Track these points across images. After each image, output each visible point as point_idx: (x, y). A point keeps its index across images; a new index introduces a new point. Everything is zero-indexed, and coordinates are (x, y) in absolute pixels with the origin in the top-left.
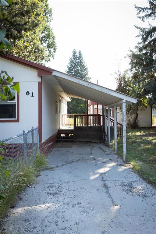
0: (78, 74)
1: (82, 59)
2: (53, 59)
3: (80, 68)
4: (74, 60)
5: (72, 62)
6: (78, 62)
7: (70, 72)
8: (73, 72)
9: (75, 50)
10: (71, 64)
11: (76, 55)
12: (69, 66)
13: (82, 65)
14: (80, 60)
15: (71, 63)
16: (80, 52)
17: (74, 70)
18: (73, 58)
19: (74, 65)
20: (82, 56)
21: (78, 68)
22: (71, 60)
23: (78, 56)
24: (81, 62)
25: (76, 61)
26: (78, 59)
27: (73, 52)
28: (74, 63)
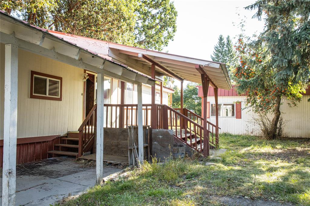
1: (231, 47)
2: (172, 40)
3: (228, 59)
4: (220, 48)
5: (218, 51)
6: (226, 50)
9: (222, 36)
11: (222, 42)
12: (214, 56)
13: (231, 54)
14: (228, 48)
15: (217, 53)
16: (228, 37)
17: (220, 61)
18: (218, 46)
19: (220, 55)
20: (231, 43)
21: (226, 58)
22: (216, 49)
23: (226, 42)
24: (229, 50)
25: (223, 50)
26: (225, 46)
27: (219, 38)
28: (220, 52)
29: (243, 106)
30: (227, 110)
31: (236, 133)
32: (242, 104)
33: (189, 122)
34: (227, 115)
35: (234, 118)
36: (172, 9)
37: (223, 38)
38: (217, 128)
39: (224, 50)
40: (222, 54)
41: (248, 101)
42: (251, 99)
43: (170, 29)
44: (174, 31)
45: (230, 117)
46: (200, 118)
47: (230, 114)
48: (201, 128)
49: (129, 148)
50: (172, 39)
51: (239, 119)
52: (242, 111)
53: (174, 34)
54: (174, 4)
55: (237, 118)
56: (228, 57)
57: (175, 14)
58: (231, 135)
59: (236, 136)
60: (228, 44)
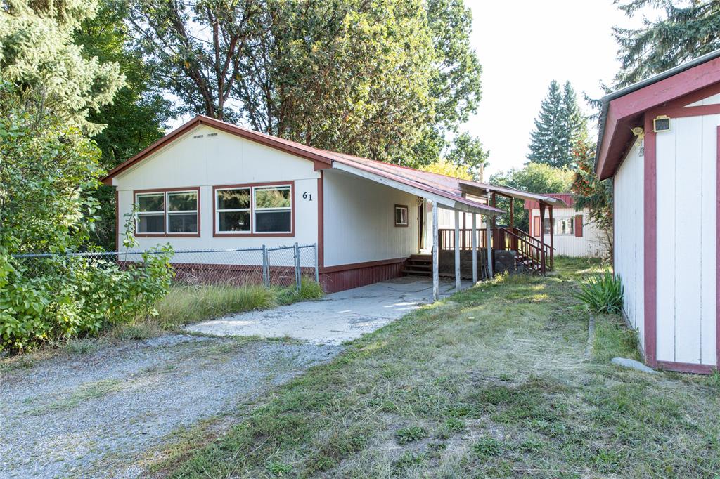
0: (560, 137)
1: (573, 102)
2: (475, 114)
3: (566, 124)
4: (551, 106)
5: (549, 111)
6: (562, 109)
7: (543, 135)
8: (549, 133)
9: (556, 82)
10: (543, 115)
11: (556, 93)
12: (541, 121)
13: (573, 115)
14: (568, 105)
15: (546, 114)
16: (567, 85)
17: (552, 128)
18: (549, 101)
19: (552, 118)
20: (573, 95)
21: (562, 124)
22: (545, 107)
23: (563, 95)
24: (569, 108)
25: (557, 108)
26: (561, 101)
27: (550, 87)
28: (552, 114)
29: (585, 221)
30: (564, 223)
31: (576, 255)
32: (584, 218)
33: (520, 241)
34: (564, 232)
35: (573, 237)
36: (473, 62)
37: (557, 85)
38: (552, 249)
39: (559, 109)
40: (555, 117)
41: (591, 215)
42: (595, 212)
43: (472, 96)
44: (478, 99)
45: (567, 235)
46: (528, 236)
47: (568, 230)
48: (538, 249)
49: (482, 265)
50: (474, 112)
51: (579, 238)
52: (584, 228)
53: (478, 103)
54: (476, 53)
55: (577, 235)
56: (566, 120)
57: (479, 70)
58: (568, 258)
59: (574, 259)
60: (568, 97)
